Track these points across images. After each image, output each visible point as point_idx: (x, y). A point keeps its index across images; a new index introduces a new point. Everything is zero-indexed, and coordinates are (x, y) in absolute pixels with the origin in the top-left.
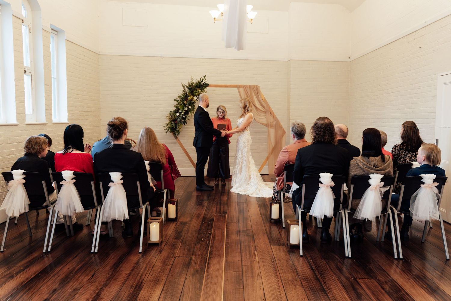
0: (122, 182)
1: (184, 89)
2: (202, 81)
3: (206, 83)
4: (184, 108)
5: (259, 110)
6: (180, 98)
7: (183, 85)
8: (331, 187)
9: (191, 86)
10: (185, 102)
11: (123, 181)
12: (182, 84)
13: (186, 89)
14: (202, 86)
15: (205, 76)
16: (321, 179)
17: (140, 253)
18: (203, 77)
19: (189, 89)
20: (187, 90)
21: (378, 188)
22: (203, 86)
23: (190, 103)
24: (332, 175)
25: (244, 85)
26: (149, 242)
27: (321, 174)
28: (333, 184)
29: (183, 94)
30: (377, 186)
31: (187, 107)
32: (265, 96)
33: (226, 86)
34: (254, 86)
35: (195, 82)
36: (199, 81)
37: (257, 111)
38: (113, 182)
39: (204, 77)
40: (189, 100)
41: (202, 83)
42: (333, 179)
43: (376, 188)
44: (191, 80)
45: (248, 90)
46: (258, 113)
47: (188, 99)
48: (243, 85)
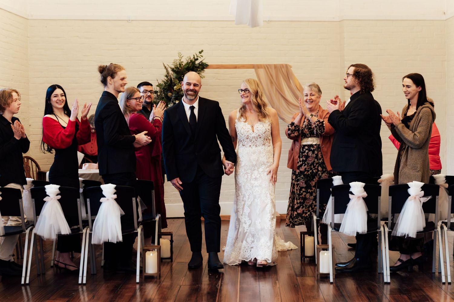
0: (115, 196)
1: (168, 73)
2: (197, 59)
3: (204, 62)
4: (168, 104)
5: (291, 105)
6: (160, 88)
7: (165, 67)
8: (364, 199)
9: (179, 68)
10: (170, 94)
11: (117, 196)
12: (164, 65)
13: (171, 72)
14: (196, 67)
15: (202, 51)
16: (351, 190)
17: (138, 283)
18: (198, 54)
19: (176, 73)
20: (173, 75)
21: (417, 198)
22: (198, 67)
23: (177, 95)
24: (364, 184)
25: (266, 65)
26: (145, 275)
27: (350, 184)
28: (365, 194)
29: (165, 81)
30: (416, 196)
31: (173, 102)
32: (300, 81)
33: (235, 67)
34: (282, 65)
35: (184, 61)
36: (191, 59)
37: (288, 107)
38: (105, 197)
39: (200, 53)
40: (176, 91)
41: (197, 62)
42: (365, 188)
43: (415, 198)
44: (178, 58)
45: (273, 73)
46: (289, 111)
47: (173, 89)
48: (264, 65)
